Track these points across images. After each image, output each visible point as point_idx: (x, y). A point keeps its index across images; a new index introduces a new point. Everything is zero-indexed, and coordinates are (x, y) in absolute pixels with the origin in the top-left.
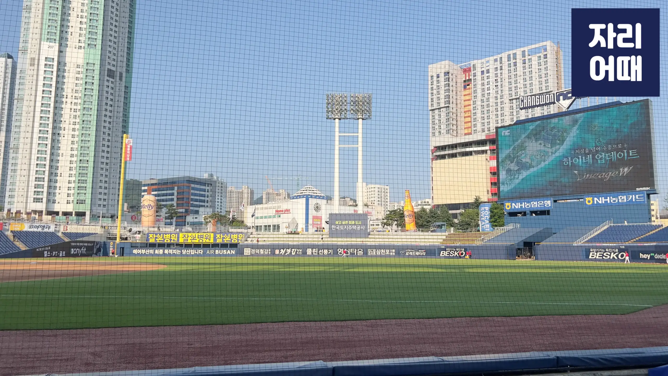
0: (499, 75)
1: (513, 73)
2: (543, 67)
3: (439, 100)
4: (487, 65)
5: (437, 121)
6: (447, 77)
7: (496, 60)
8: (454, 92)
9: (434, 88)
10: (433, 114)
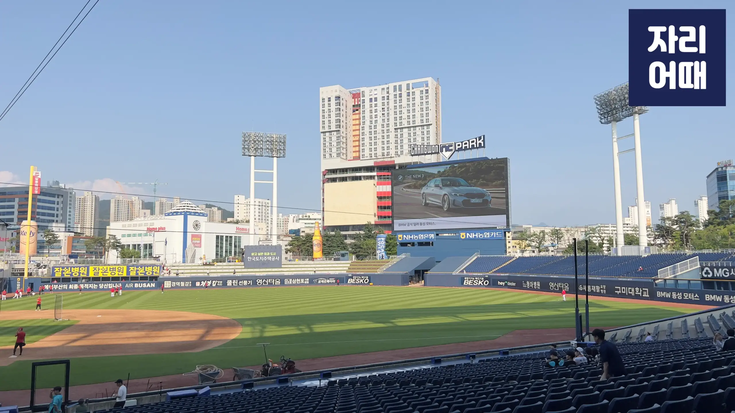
0: (386, 104)
1: (398, 104)
2: (424, 101)
3: (330, 123)
4: (375, 93)
5: (327, 144)
6: (338, 101)
7: (383, 89)
8: (345, 116)
9: (325, 111)
10: (324, 137)
